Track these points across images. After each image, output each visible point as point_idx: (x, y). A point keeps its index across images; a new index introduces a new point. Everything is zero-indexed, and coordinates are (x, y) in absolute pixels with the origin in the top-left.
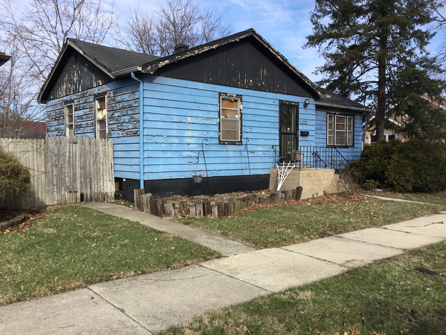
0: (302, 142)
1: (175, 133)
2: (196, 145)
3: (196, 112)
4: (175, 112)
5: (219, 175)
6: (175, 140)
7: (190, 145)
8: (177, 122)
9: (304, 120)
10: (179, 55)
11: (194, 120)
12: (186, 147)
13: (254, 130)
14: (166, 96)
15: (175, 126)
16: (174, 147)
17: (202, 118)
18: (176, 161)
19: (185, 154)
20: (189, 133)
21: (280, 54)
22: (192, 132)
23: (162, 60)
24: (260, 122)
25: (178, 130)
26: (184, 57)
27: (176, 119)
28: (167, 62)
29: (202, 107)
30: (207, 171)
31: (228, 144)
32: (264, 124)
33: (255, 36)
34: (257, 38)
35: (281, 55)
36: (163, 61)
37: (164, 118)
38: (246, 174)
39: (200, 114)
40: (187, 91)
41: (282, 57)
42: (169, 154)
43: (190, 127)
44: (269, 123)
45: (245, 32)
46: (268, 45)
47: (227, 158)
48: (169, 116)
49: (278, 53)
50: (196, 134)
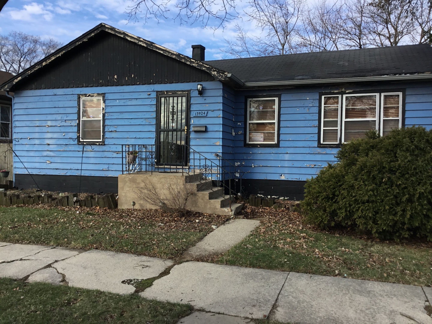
0: (198, 140)
1: (37, 136)
2: (56, 146)
3: (55, 116)
4: (37, 118)
5: (76, 175)
6: (37, 142)
7: (51, 146)
8: (38, 126)
9: (199, 112)
10: (29, 71)
11: (54, 123)
12: (47, 148)
13: (119, 129)
14: (30, 106)
15: (37, 130)
16: (36, 148)
17: (61, 121)
18: (37, 159)
19: (45, 154)
20: (49, 135)
21: (141, 39)
22: (52, 134)
23: (15, 78)
24: (129, 120)
25: (40, 133)
26: (33, 71)
27: (38, 123)
28: (20, 78)
29: (61, 111)
30: (81, 170)
31: (87, 144)
32: (133, 122)
33: (107, 30)
34: (110, 31)
35: (144, 40)
36: (17, 78)
37: (28, 123)
38: (109, 176)
39: (59, 117)
40: (47, 99)
41: (145, 41)
42: (32, 154)
43: (50, 129)
44: (142, 120)
45: (93, 30)
46: (124, 34)
47: (87, 158)
48: (32, 122)
49: (138, 39)
50: (55, 135)
